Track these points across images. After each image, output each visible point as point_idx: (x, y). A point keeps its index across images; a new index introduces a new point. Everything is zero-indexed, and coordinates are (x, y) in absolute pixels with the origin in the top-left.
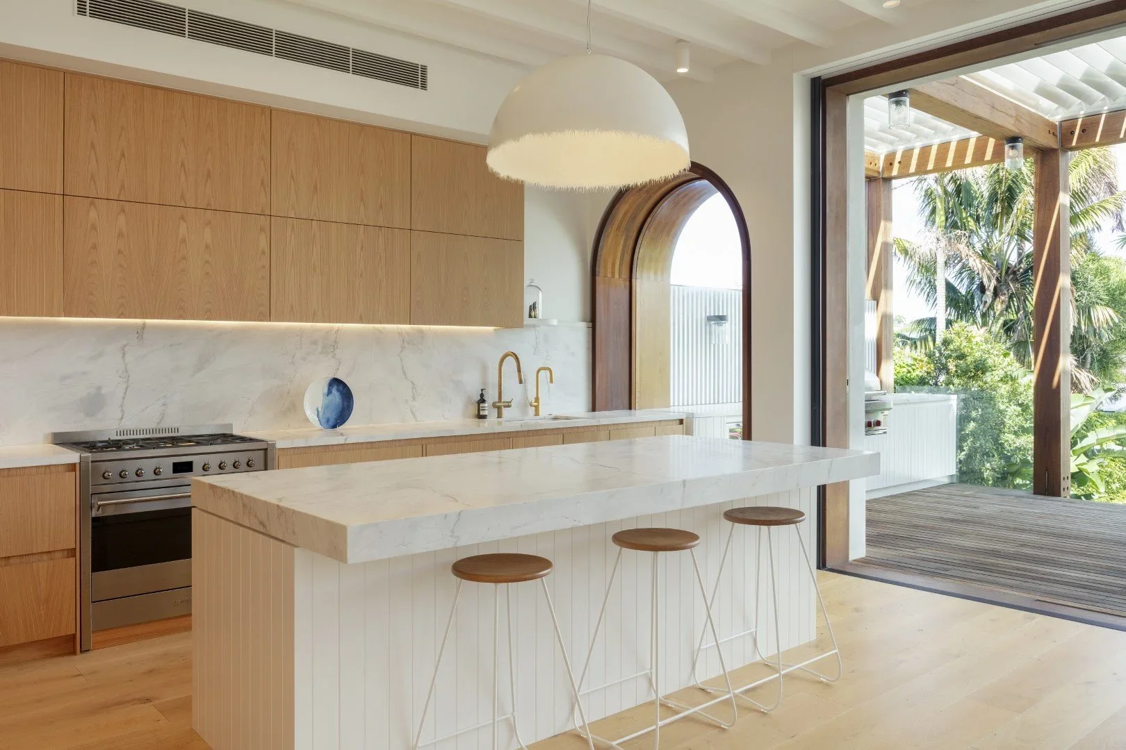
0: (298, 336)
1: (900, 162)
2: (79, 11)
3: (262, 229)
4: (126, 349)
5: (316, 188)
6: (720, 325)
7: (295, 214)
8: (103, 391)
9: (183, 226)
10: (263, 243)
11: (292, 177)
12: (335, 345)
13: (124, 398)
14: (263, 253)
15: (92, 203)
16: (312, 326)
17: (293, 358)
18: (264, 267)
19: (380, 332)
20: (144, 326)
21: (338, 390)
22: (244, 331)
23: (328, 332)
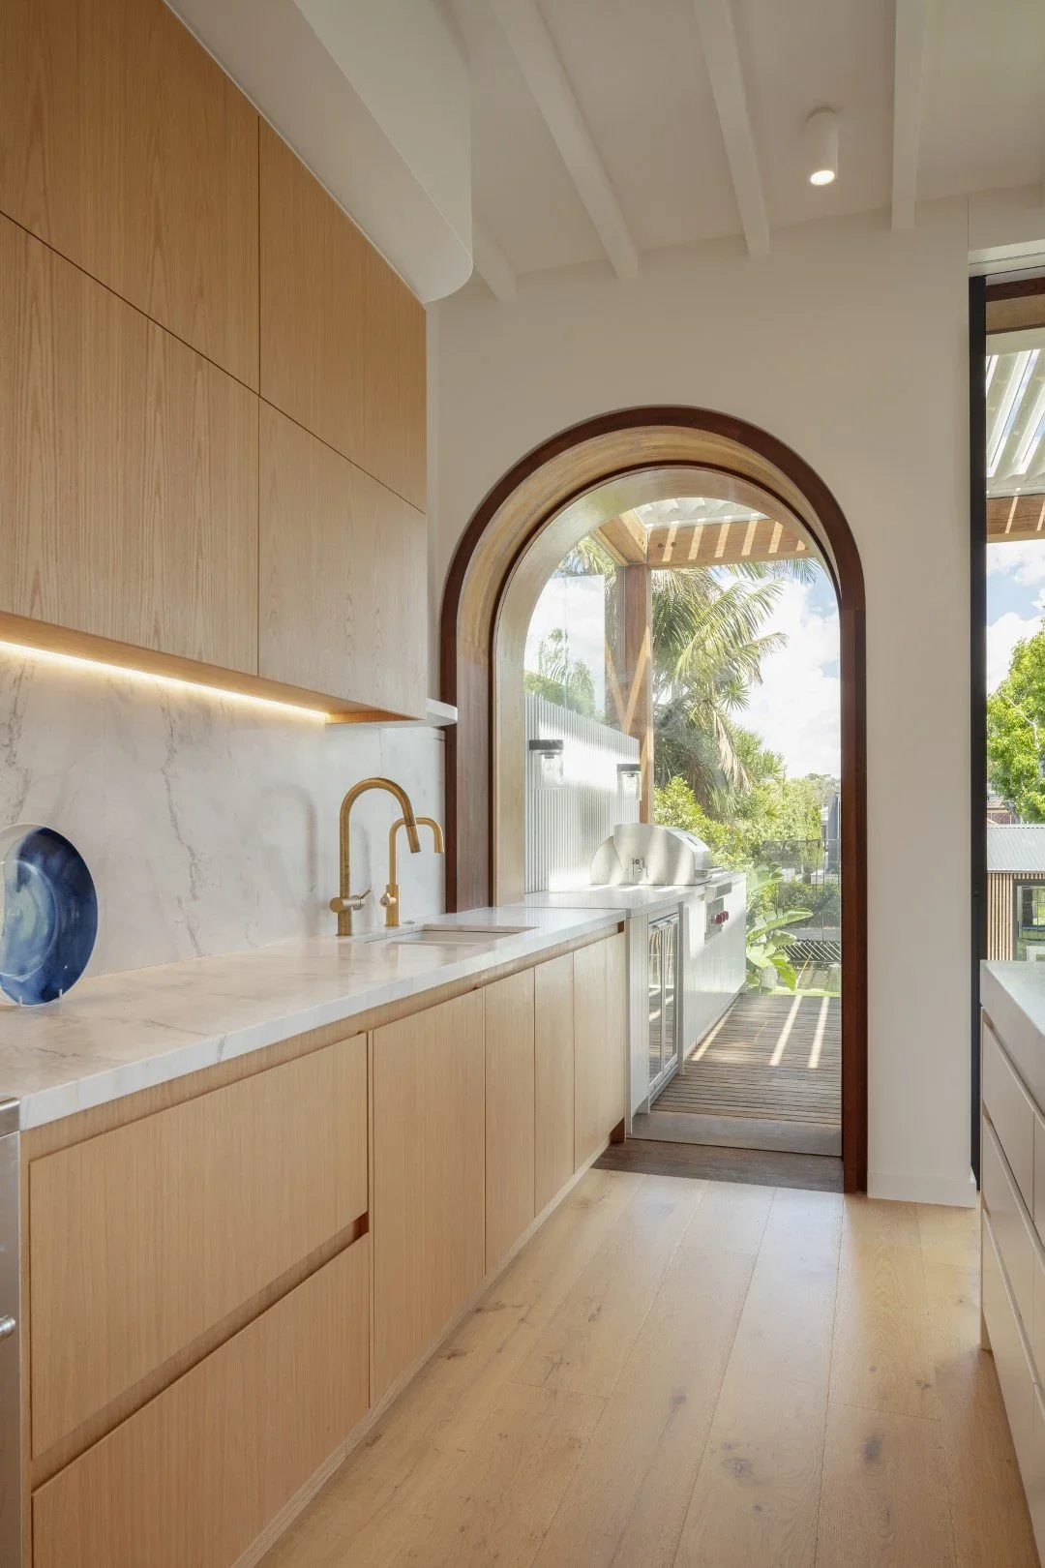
1: (673, 544)
6: (550, 756)
21: (46, 871)
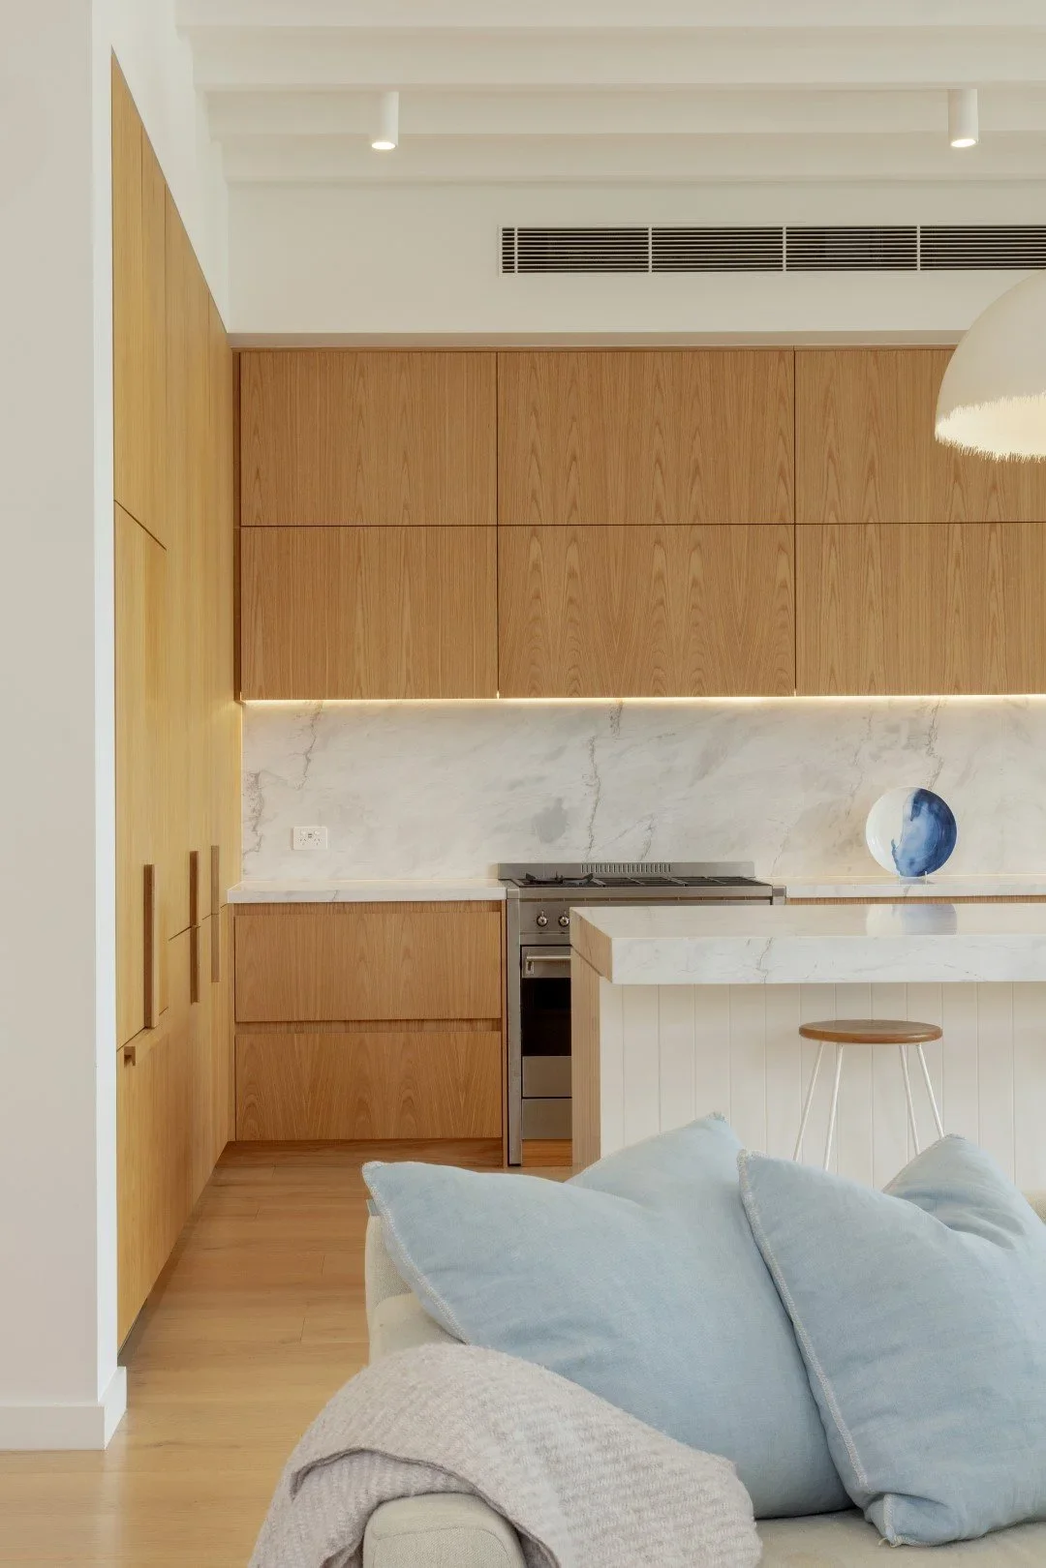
0: (864, 718)
2: (504, 268)
3: (781, 548)
4: (597, 742)
5: (871, 469)
7: (837, 519)
8: (565, 806)
9: (659, 556)
10: (784, 571)
11: (830, 456)
12: (931, 733)
13: (593, 817)
14: (784, 586)
15: (534, 534)
16: (890, 702)
17: (856, 755)
18: (784, 608)
19: (1016, 706)
20: (621, 707)
21: (931, 811)
22: (774, 710)
23: (920, 710)
